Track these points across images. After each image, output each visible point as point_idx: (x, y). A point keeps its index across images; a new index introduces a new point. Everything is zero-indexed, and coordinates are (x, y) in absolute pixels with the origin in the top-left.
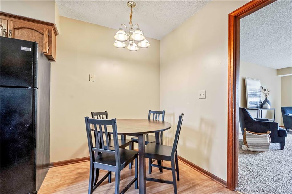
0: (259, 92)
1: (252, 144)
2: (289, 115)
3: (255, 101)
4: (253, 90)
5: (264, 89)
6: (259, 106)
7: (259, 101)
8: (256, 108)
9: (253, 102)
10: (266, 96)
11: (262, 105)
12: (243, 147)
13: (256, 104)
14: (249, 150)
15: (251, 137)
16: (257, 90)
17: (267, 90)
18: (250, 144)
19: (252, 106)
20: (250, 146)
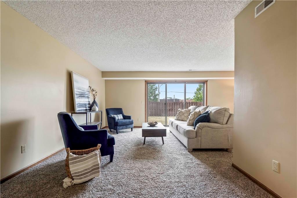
0: (87, 92)
1: (79, 172)
2: (111, 116)
3: (84, 102)
4: (81, 89)
5: (92, 89)
6: (88, 108)
7: (88, 103)
8: (85, 111)
9: (81, 104)
10: (94, 97)
11: (91, 108)
12: (65, 182)
13: (84, 106)
14: (75, 185)
15: (76, 162)
16: (86, 90)
17: (95, 91)
18: (76, 173)
19: (80, 109)
20: (76, 176)
